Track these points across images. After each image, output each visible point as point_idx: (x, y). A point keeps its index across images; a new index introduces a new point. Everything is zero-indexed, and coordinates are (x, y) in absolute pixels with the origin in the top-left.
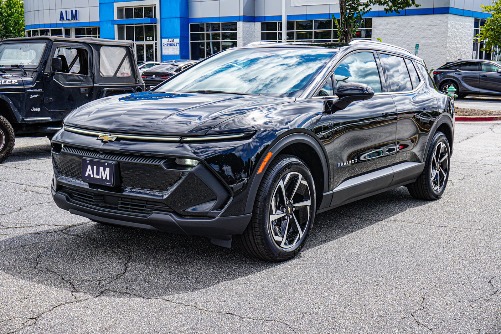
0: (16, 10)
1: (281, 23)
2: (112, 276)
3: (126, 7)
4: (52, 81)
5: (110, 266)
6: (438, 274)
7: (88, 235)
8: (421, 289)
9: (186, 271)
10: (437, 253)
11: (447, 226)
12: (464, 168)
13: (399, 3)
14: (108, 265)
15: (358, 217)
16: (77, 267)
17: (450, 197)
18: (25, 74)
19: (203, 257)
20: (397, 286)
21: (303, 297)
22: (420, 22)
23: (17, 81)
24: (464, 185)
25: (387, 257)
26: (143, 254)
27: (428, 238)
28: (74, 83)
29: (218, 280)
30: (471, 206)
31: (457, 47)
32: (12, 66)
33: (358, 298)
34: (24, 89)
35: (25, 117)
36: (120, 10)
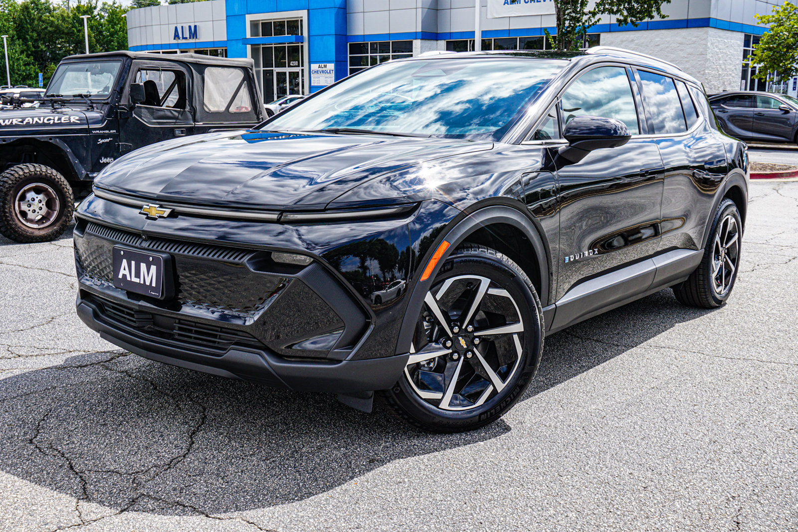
0: (120, 28)
1: (474, 41)
2: (162, 463)
3: (262, 20)
4: (130, 118)
5: (163, 440)
6: (754, 464)
7: (144, 371)
8: (728, 499)
9: (297, 452)
10: (742, 416)
11: (746, 357)
12: (750, 251)
13: (638, 13)
14: (162, 436)
15: (595, 339)
16: (105, 441)
17: (740, 302)
18: (91, 108)
19: (331, 420)
20: (682, 491)
21: (508, 518)
22: (668, 39)
23: (77, 118)
24: (758, 280)
25: (654, 424)
26: (228, 412)
27: (719, 382)
28: (165, 121)
29: (351, 474)
30: (778, 319)
31: (720, 74)
32: (74, 96)
33: (612, 520)
34: (88, 131)
35: (90, 172)
36: (254, 24)
